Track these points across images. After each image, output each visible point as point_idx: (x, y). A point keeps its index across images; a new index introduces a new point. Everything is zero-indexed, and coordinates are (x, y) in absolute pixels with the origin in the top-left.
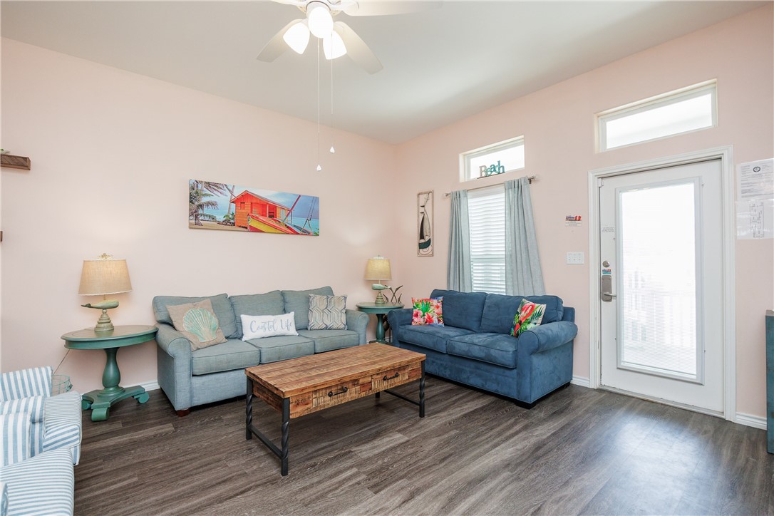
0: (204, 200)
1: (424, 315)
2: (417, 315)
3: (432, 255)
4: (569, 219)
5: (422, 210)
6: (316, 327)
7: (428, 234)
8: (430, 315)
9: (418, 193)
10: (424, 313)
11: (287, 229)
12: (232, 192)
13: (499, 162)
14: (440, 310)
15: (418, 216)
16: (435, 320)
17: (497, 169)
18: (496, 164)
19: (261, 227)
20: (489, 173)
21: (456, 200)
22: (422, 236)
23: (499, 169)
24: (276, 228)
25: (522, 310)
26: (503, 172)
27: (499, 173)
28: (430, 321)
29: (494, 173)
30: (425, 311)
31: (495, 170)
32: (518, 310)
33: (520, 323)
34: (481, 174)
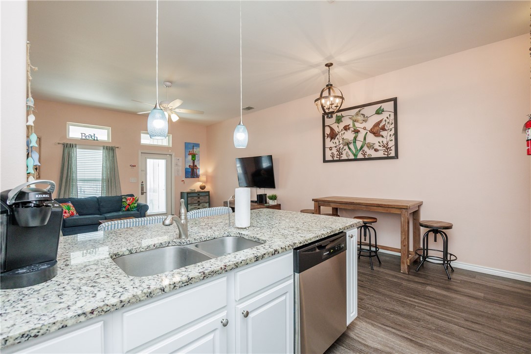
1: (69, 212)
4: (131, 166)
8: (72, 211)
13: (94, 134)
14: (74, 208)
16: (75, 213)
17: (93, 137)
18: (93, 135)
20: (88, 138)
21: (69, 148)
25: (127, 200)
26: (97, 140)
27: (94, 140)
28: (72, 215)
29: (91, 139)
30: (69, 209)
31: (91, 137)
32: (123, 200)
33: (129, 205)
34: (82, 137)
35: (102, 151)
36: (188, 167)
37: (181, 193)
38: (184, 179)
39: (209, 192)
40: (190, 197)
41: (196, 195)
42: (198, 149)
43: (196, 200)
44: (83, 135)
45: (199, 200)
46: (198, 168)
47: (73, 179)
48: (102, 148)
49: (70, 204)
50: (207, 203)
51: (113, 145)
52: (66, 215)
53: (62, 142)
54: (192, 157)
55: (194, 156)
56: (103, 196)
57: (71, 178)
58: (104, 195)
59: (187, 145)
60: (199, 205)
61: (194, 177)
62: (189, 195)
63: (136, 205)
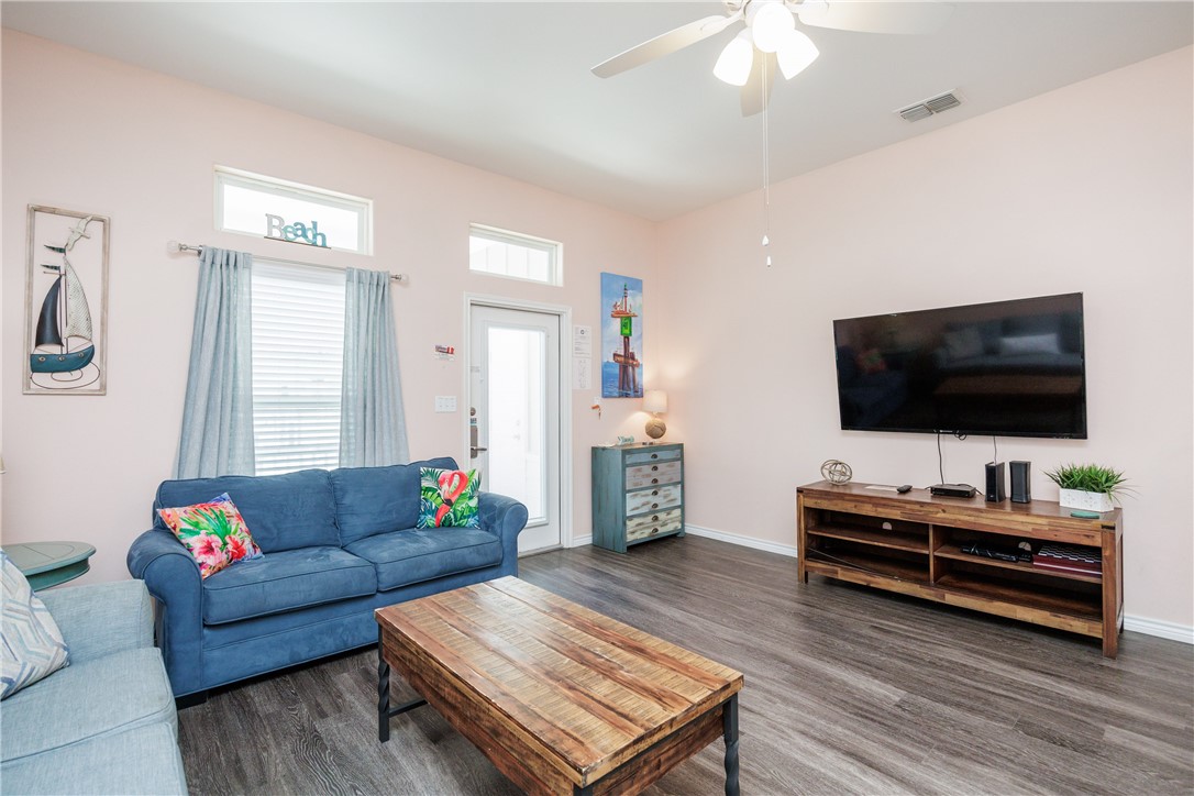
1: (225, 544)
2: (208, 549)
3: (103, 389)
4: (440, 349)
5: (52, 258)
7: (84, 332)
8: (237, 538)
9: (28, 202)
10: (223, 539)
13: (315, 224)
14: (243, 526)
15: (31, 273)
16: (247, 546)
17: (310, 235)
18: (309, 225)
20: (291, 236)
22: (46, 331)
23: (315, 237)
25: (440, 483)
26: (324, 246)
27: (314, 245)
28: (237, 556)
29: (303, 239)
30: (224, 532)
31: (305, 234)
32: (425, 484)
33: (448, 502)
34: (270, 232)
35: (342, 290)
36: (611, 360)
37: (594, 450)
38: (598, 400)
39: (680, 447)
40: (632, 465)
41: (647, 457)
42: (639, 299)
43: (648, 476)
44: (276, 222)
45: (655, 475)
46: (638, 365)
47: (236, 399)
48: (343, 277)
49: (228, 507)
50: (675, 484)
51: (381, 269)
52: (211, 560)
53: (195, 243)
54: (624, 326)
55: (627, 319)
59: (607, 280)
60: (655, 493)
61: (627, 396)
62: (630, 459)
63: (474, 503)
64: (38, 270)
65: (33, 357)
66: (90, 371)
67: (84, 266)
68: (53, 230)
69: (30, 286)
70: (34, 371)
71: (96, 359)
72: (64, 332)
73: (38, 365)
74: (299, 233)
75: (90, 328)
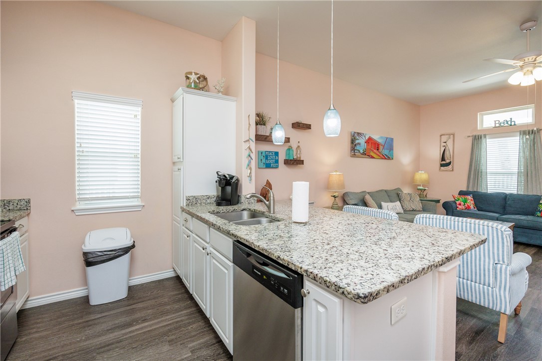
0: (357, 142)
1: (464, 204)
2: (460, 204)
3: (453, 170)
5: (445, 144)
6: (408, 209)
7: (449, 158)
8: (469, 204)
9: (440, 134)
11: (382, 156)
12: (365, 137)
13: (511, 119)
14: (473, 202)
15: (440, 148)
16: (472, 207)
17: (509, 123)
18: (509, 120)
19: (375, 156)
20: (503, 125)
21: (477, 140)
22: (443, 159)
23: (511, 123)
24: (379, 156)
26: (515, 125)
27: (511, 125)
28: (468, 208)
29: (507, 125)
30: (466, 202)
31: (507, 123)
34: (495, 125)
35: (518, 138)
44: (497, 122)
47: (481, 172)
48: (519, 134)
49: (470, 197)
52: (460, 207)
53: (471, 135)
56: (519, 193)
57: (480, 171)
58: (522, 193)
64: (442, 147)
65: (441, 164)
66: (450, 166)
67: (450, 144)
68: (444, 139)
69: (440, 150)
70: (441, 166)
71: (451, 164)
72: (446, 159)
73: (442, 165)
74: (505, 123)
75: (450, 158)
